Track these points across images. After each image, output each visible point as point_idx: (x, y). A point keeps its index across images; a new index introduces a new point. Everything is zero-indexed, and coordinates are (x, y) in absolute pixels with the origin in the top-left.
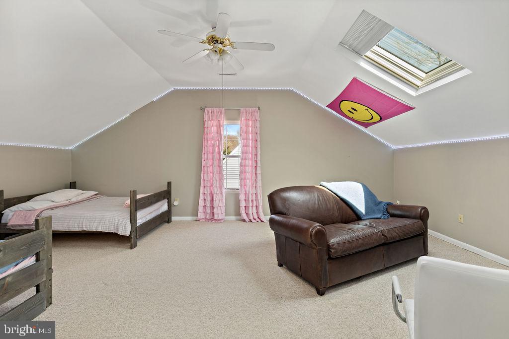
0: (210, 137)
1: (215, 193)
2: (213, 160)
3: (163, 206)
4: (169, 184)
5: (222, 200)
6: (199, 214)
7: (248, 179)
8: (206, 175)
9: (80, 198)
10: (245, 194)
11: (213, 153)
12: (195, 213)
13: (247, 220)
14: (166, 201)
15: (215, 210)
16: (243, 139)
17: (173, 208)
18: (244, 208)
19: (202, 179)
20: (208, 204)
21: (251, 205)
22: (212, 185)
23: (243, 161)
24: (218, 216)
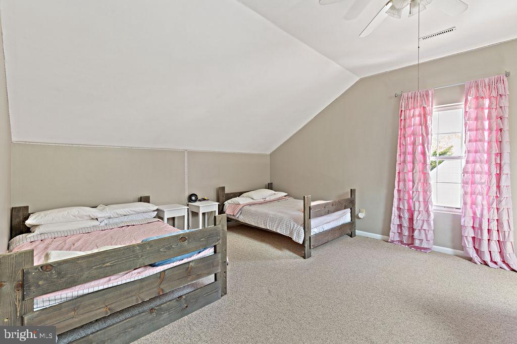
0: (409, 131)
1: (417, 209)
2: (413, 164)
3: (345, 217)
4: (352, 192)
5: (428, 221)
6: (391, 234)
7: (479, 194)
8: (401, 184)
9: (273, 198)
10: (474, 218)
11: (414, 153)
12: (386, 231)
13: (477, 259)
14: (349, 210)
15: (416, 233)
16: (470, 130)
17: (357, 221)
18: (470, 240)
19: (396, 188)
20: (406, 224)
21: (486, 236)
22: (411, 198)
23: (469, 165)
24: (421, 243)
